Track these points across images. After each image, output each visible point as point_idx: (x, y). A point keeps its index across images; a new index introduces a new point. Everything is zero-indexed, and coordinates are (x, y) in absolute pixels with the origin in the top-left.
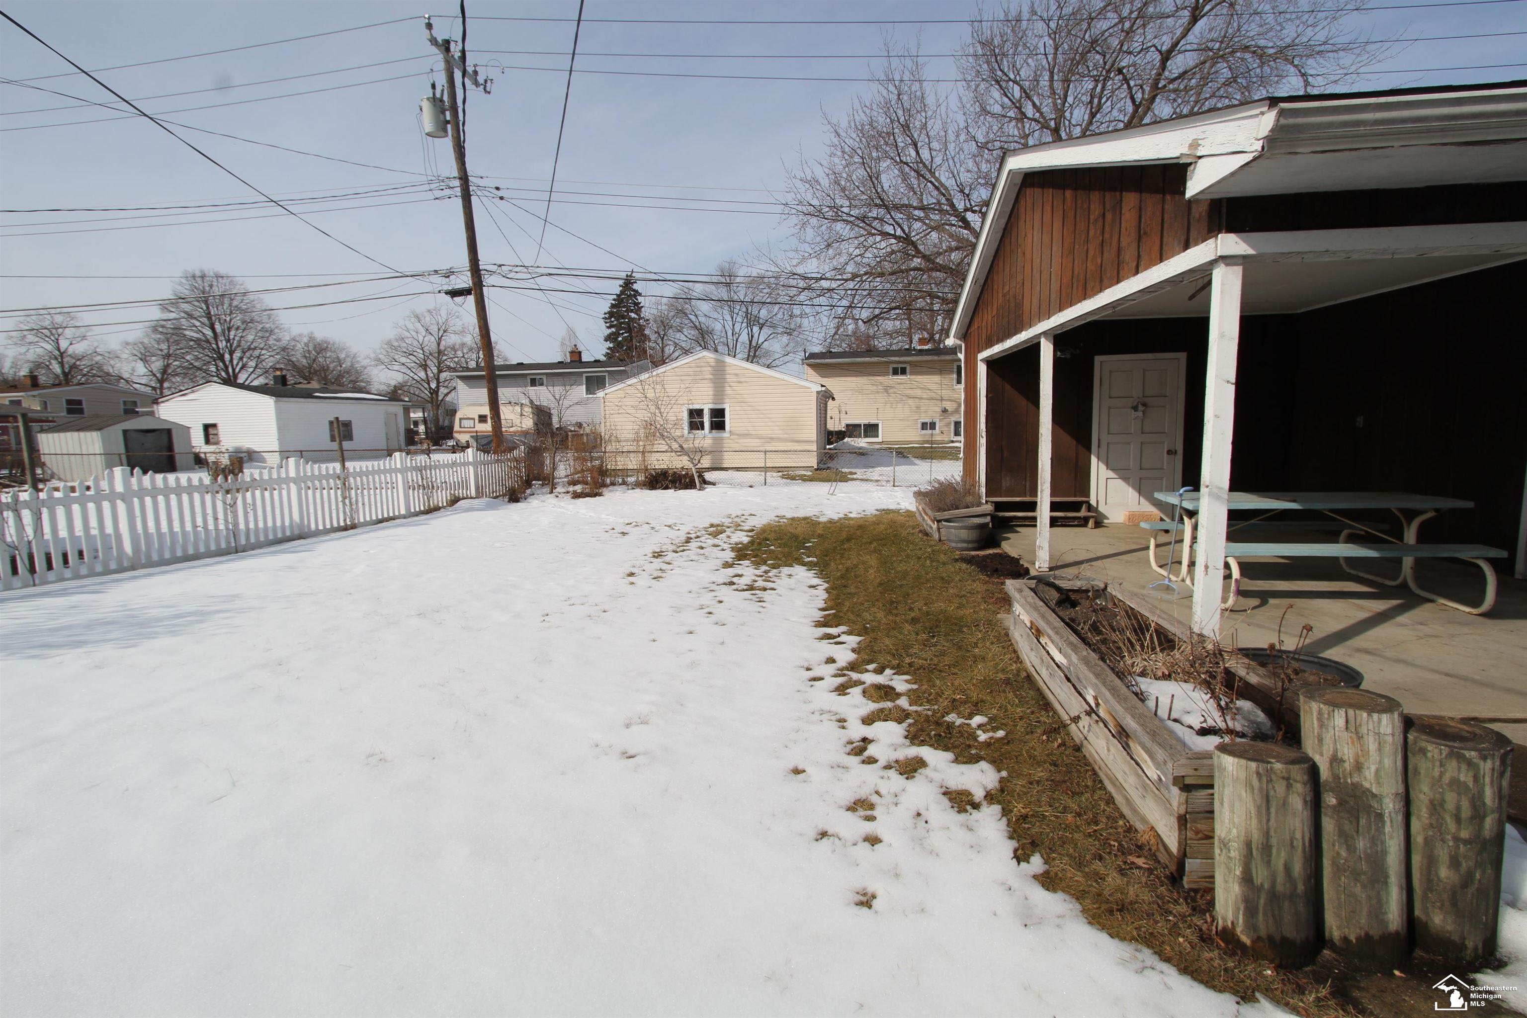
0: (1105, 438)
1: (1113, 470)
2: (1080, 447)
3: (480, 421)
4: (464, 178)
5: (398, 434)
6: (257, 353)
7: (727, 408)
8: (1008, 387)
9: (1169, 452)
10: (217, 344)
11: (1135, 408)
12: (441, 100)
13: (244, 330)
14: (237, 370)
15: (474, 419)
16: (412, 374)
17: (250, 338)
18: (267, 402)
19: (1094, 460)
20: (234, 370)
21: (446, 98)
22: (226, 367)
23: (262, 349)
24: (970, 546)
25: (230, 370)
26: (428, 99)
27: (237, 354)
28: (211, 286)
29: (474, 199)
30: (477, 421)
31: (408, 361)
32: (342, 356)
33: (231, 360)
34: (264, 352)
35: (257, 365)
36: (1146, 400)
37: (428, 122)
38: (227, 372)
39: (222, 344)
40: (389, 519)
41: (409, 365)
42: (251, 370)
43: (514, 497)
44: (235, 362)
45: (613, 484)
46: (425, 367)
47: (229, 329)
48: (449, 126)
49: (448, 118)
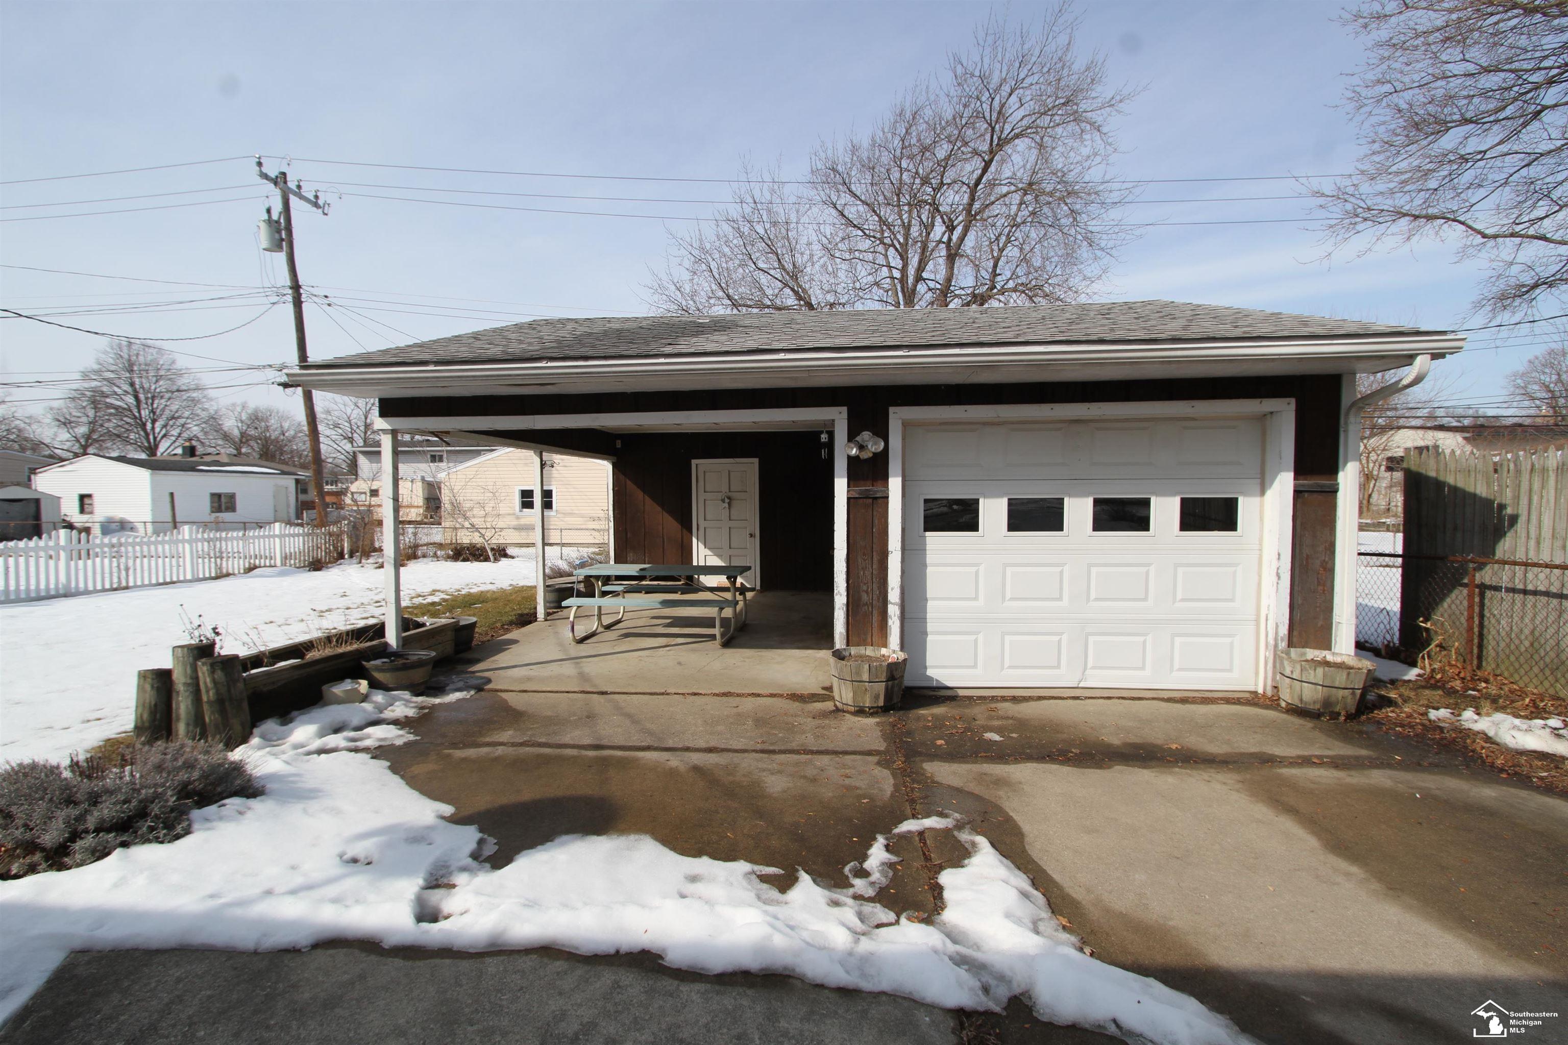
0: (702, 524)
1: (709, 549)
2: (684, 531)
3: (372, 495)
4: (296, 287)
5: (288, 506)
6: (182, 421)
7: (553, 488)
8: (629, 483)
9: (751, 535)
10: (139, 412)
11: (723, 501)
12: (278, 222)
13: (169, 399)
14: (158, 439)
15: (365, 493)
16: (336, 446)
17: (174, 407)
18: (144, 474)
19: (694, 540)
20: (155, 438)
21: (282, 221)
22: (147, 435)
23: (187, 418)
24: (552, 605)
25: (151, 437)
26: (264, 221)
27: (158, 425)
28: (137, 355)
29: (305, 306)
30: (368, 494)
31: (335, 433)
32: (286, 425)
33: (153, 428)
34: (189, 421)
35: (180, 434)
36: (730, 494)
37: (263, 237)
38: (149, 442)
39: (145, 413)
40: (173, 583)
41: (334, 437)
42: (174, 438)
43: (316, 565)
44: (157, 430)
45: (424, 556)
46: (351, 440)
47: (153, 398)
48: (284, 243)
49: (284, 236)
